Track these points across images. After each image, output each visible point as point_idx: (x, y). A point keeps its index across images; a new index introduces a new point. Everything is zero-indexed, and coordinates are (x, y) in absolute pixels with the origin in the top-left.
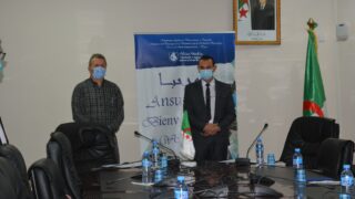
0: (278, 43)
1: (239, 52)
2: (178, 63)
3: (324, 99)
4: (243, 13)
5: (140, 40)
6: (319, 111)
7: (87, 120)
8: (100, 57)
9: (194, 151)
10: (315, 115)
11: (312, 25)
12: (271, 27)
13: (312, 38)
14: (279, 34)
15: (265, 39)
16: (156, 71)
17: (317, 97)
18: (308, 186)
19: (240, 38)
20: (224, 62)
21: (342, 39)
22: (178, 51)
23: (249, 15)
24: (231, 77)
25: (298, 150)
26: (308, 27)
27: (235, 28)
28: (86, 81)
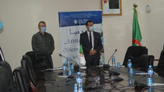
0: (121, 14)
1: (104, 19)
2: (78, 24)
3: (141, 38)
4: (105, 2)
5: (61, 15)
6: (139, 44)
7: (38, 50)
8: (44, 23)
9: (85, 62)
10: (138, 45)
11: (135, 6)
12: (117, 7)
13: (135, 11)
14: (121, 10)
15: (115, 13)
16: (68, 28)
17: (138, 37)
18: (135, 75)
19: (104, 12)
20: (98, 23)
21: (148, 12)
22: (77, 19)
23: (108, 2)
24: (101, 29)
25: (129, 60)
26: (133, 7)
27: (102, 8)
28: (38, 33)
